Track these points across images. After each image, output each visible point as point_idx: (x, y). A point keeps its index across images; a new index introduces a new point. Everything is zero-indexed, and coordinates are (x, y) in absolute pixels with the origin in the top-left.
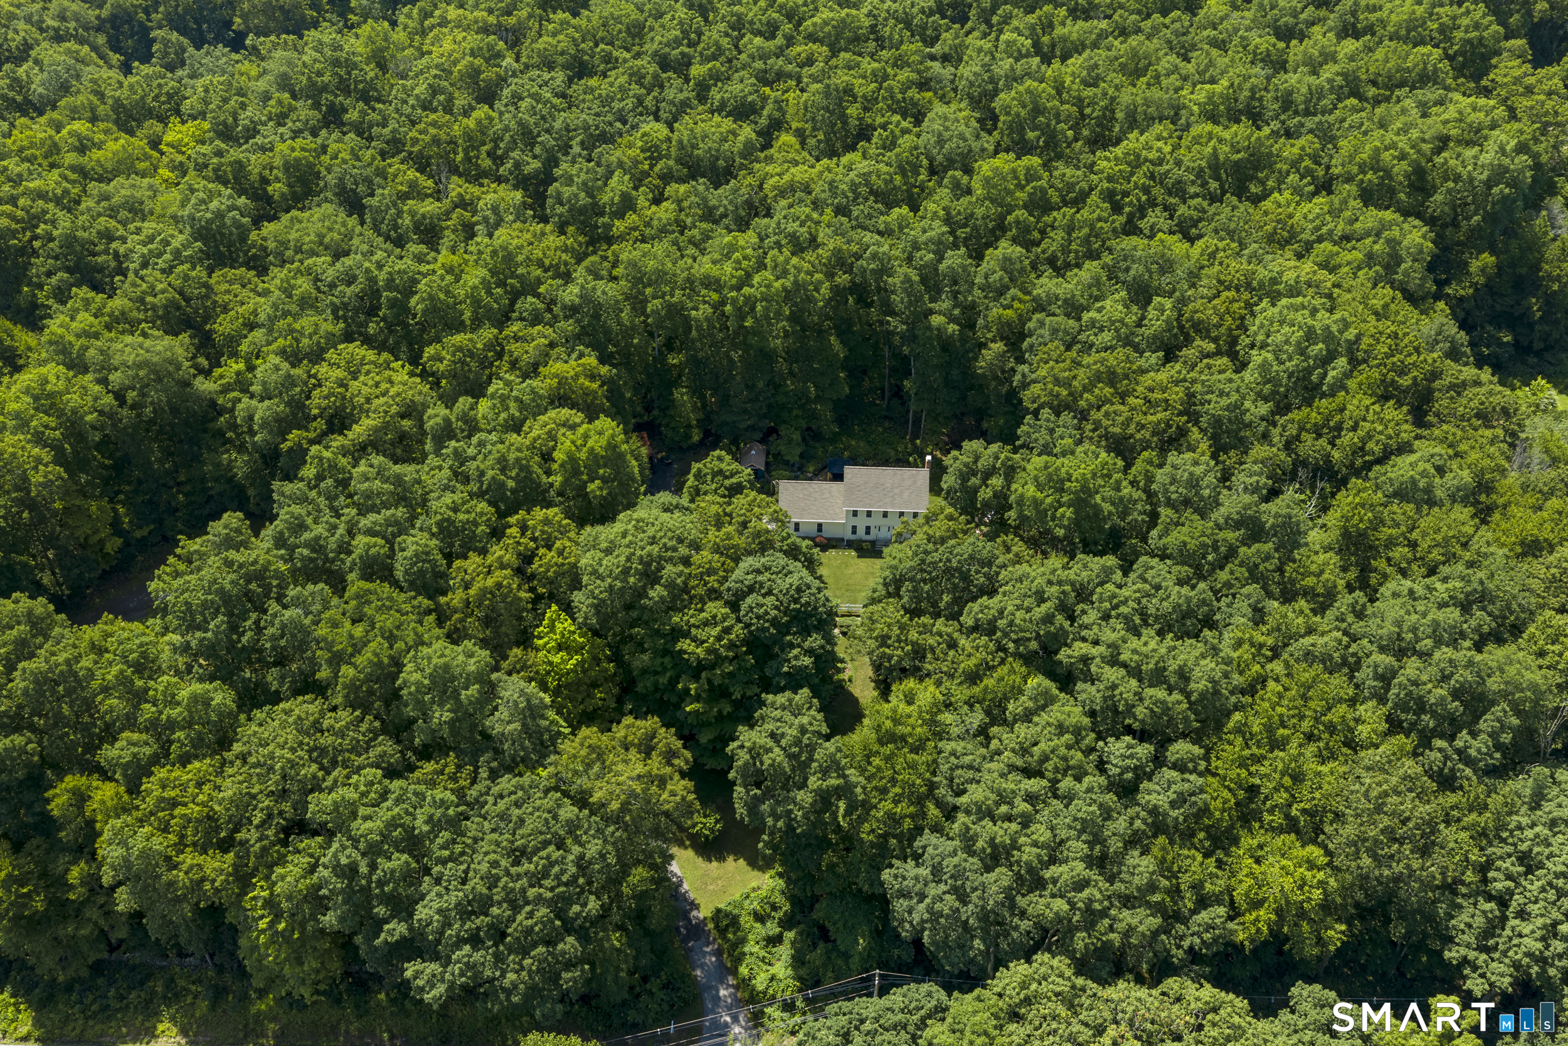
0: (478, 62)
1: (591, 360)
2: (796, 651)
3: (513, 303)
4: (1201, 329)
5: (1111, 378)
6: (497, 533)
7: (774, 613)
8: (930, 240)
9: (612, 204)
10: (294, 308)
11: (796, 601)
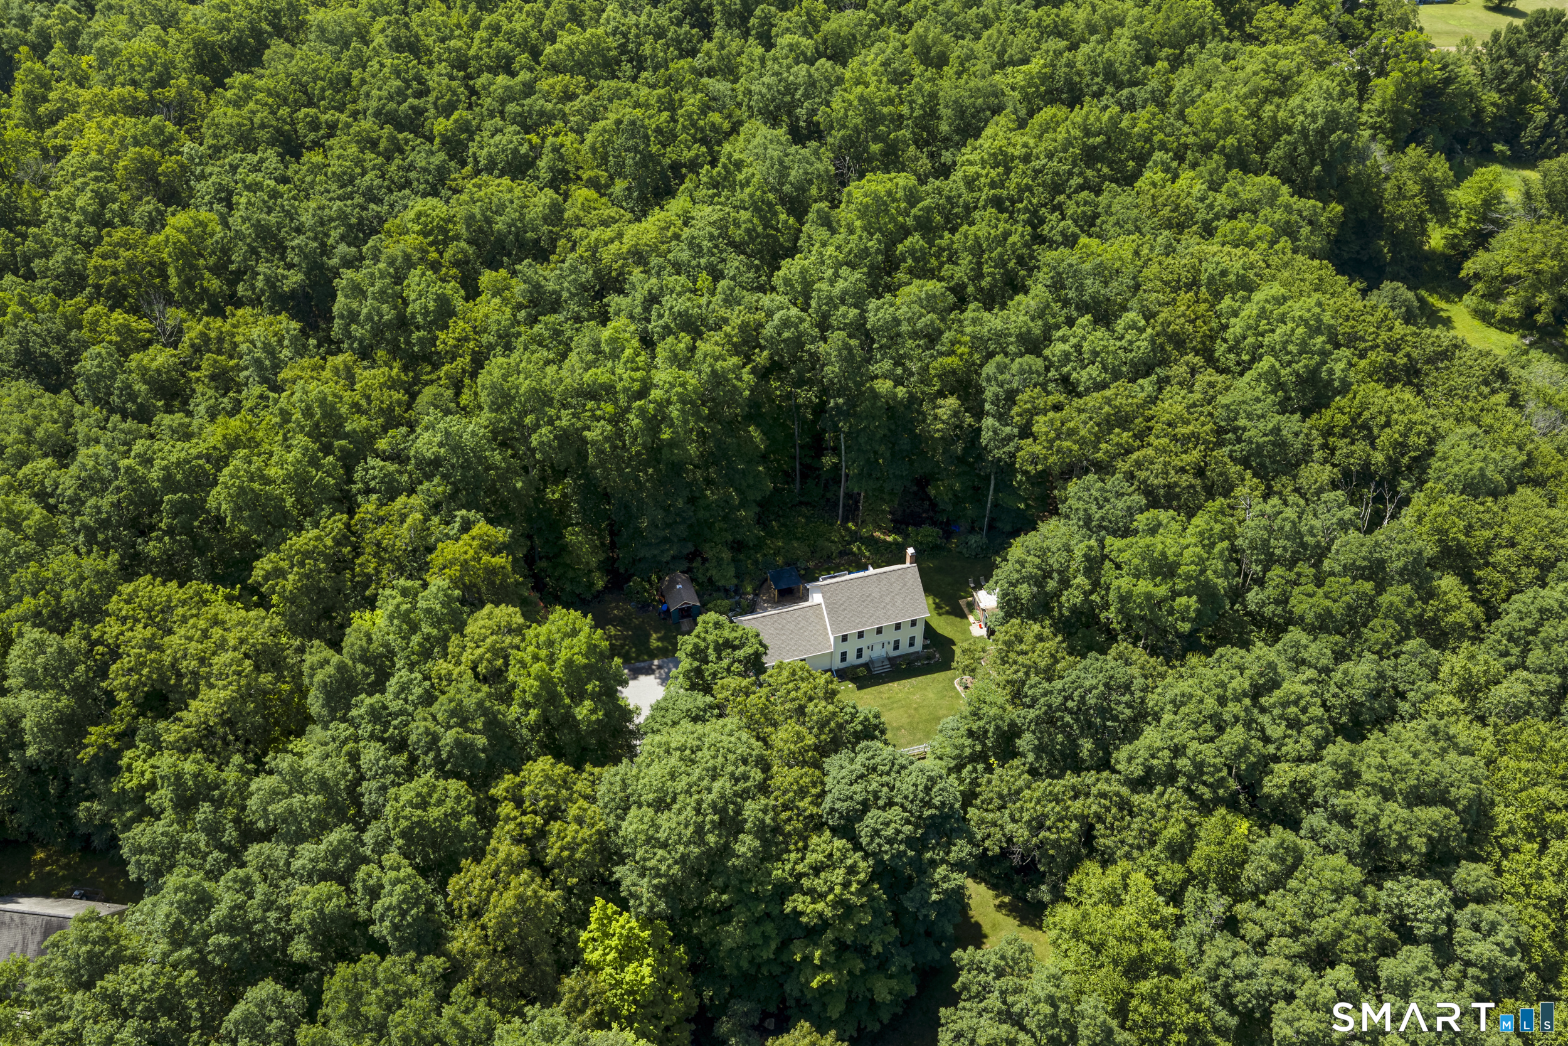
0: (147, 151)
1: (482, 527)
2: (942, 870)
3: (349, 470)
4: (1179, 342)
5: (1122, 420)
6: (486, 816)
7: (908, 829)
8: (845, 292)
9: (426, 313)
10: (30, 546)
11: (928, 804)
